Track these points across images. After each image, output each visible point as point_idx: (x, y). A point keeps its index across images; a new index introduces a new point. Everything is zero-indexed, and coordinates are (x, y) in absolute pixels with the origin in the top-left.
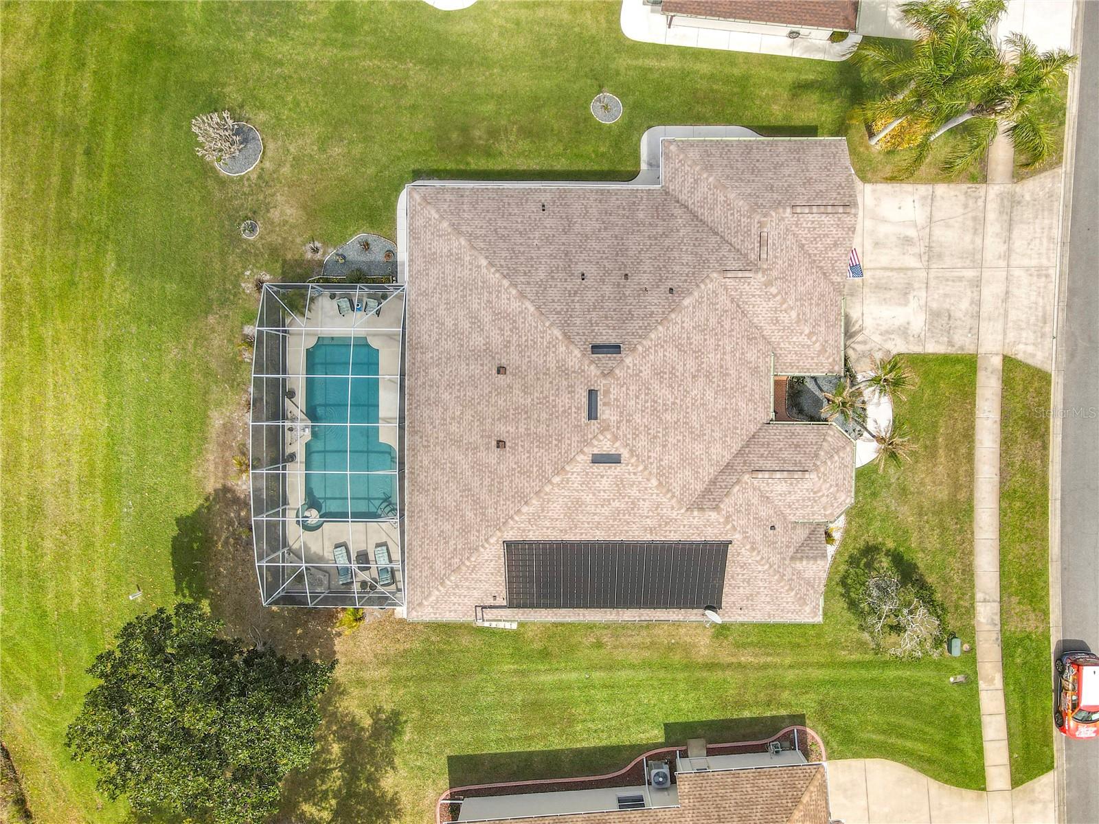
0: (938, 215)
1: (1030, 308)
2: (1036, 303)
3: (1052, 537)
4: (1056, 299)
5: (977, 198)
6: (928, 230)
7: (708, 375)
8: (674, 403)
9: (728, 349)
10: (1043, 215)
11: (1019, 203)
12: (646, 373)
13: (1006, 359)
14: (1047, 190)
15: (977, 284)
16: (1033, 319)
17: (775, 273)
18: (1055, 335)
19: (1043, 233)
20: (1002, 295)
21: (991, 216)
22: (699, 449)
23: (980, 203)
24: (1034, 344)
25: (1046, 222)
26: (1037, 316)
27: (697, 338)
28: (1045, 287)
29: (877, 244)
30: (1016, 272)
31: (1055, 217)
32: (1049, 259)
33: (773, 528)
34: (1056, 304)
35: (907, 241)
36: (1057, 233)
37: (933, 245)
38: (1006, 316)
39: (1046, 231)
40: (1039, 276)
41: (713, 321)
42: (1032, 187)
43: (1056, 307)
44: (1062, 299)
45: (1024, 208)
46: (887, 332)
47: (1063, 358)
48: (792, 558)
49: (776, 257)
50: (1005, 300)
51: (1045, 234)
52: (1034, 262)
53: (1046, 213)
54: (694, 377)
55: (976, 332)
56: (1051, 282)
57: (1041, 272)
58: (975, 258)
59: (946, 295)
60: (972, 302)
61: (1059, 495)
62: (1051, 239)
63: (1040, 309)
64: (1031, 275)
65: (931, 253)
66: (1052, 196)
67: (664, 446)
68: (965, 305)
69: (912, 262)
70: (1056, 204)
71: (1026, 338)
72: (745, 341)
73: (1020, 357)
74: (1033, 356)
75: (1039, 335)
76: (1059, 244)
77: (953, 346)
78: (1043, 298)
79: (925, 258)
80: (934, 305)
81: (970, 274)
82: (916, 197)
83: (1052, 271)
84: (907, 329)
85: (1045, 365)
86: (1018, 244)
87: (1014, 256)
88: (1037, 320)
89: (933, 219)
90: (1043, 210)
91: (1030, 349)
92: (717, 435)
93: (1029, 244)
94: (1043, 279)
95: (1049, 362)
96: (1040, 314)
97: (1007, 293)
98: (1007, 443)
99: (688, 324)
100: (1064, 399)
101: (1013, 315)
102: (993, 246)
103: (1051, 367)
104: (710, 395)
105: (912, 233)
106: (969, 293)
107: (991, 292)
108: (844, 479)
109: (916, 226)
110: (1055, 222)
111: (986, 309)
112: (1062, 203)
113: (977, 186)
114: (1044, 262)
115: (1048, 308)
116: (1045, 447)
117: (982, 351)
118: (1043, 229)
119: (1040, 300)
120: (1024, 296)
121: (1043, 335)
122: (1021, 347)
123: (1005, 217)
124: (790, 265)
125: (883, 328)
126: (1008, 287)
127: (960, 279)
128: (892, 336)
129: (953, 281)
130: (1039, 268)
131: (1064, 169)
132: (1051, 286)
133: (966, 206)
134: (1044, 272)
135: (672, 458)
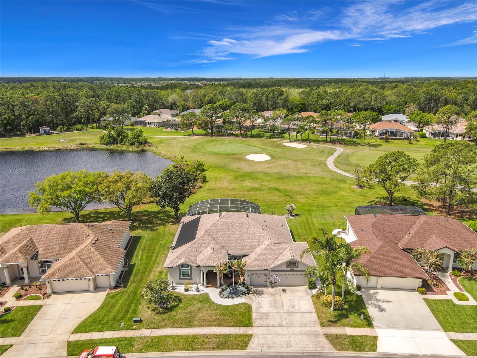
0: (305, 315)
1: (273, 342)
2: (275, 344)
3: (173, 353)
4: (278, 351)
5: (314, 324)
6: (298, 312)
7: (241, 236)
8: (234, 227)
9: (249, 241)
10: (313, 345)
11: (316, 337)
12: (241, 220)
13: (251, 335)
14: (324, 346)
15: (281, 325)
16: (268, 343)
17: (271, 246)
18: (262, 351)
19: (306, 345)
20: (277, 333)
21: (309, 329)
22: (221, 233)
23: (313, 325)
24: (258, 343)
25: (311, 346)
26: (270, 344)
27: (251, 232)
28: (283, 347)
29: (291, 300)
30: (287, 337)
31: (314, 349)
32: (295, 347)
33: (197, 251)
34: (276, 351)
35: (293, 307)
36: (307, 350)
37: (293, 313)
38: (269, 334)
39: (307, 346)
40: (287, 344)
41: (256, 236)
42: (324, 341)
43: (275, 351)
44: (279, 353)
45: (315, 338)
46: (259, 303)
47: (253, 354)
48: (186, 256)
49: (276, 246)
50: (275, 334)
51: (305, 346)
52: (293, 342)
53: (314, 346)
54: (241, 232)
55: (262, 326)
56: (285, 349)
57: (289, 345)
58: (291, 325)
59: (275, 317)
60: (273, 324)
61: (191, 355)
62: (304, 348)
63: (273, 345)
64: (287, 342)
65: (290, 313)
66: (322, 348)
67: (223, 225)
68: (272, 322)
69: (286, 308)
70: (319, 349)
71: (260, 341)
72: (251, 246)
73: (252, 339)
74: (253, 343)
75: (262, 345)
76: (303, 351)
77: (255, 320)
78: (278, 346)
79: (288, 311)
80: (271, 314)
81: (284, 323)
82: (310, 309)
83: (290, 349)
84: (261, 308)
85: (249, 348)
86: (299, 337)
87: (294, 336)
88: (268, 344)
89: (303, 314)
90: (315, 345)
91: (256, 342)
92: (225, 238)
93: (300, 340)
94: (286, 346)
95: (251, 349)
96: (271, 345)
97: (279, 334)
98: (217, 336)
99: (255, 230)
100: (234, 355)
101: (270, 337)
102: (297, 330)
103: (248, 350)
104: (236, 236)
105: (296, 308)
106: (276, 323)
107: (279, 330)
108: (210, 262)
109: (299, 309)
110: (312, 349)
111: (271, 328)
112: (321, 351)
113: (319, 324)
114: (293, 346)
115: (274, 348)
116: (214, 348)
117: (254, 328)
118: (308, 345)
119: (277, 345)
120: (278, 339)
121: (262, 346)
122: (257, 339)
123: (309, 333)
124: (274, 251)
125: (260, 302)
126: (281, 334)
127: (282, 321)
128: (258, 304)
129: (281, 319)
130: (291, 344)
131: (335, 352)
132: (284, 349)
133: (310, 321)
134: (289, 346)
135: (220, 227)
